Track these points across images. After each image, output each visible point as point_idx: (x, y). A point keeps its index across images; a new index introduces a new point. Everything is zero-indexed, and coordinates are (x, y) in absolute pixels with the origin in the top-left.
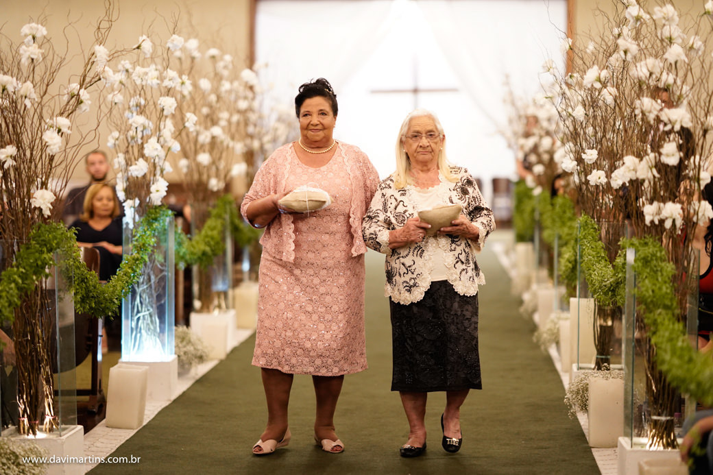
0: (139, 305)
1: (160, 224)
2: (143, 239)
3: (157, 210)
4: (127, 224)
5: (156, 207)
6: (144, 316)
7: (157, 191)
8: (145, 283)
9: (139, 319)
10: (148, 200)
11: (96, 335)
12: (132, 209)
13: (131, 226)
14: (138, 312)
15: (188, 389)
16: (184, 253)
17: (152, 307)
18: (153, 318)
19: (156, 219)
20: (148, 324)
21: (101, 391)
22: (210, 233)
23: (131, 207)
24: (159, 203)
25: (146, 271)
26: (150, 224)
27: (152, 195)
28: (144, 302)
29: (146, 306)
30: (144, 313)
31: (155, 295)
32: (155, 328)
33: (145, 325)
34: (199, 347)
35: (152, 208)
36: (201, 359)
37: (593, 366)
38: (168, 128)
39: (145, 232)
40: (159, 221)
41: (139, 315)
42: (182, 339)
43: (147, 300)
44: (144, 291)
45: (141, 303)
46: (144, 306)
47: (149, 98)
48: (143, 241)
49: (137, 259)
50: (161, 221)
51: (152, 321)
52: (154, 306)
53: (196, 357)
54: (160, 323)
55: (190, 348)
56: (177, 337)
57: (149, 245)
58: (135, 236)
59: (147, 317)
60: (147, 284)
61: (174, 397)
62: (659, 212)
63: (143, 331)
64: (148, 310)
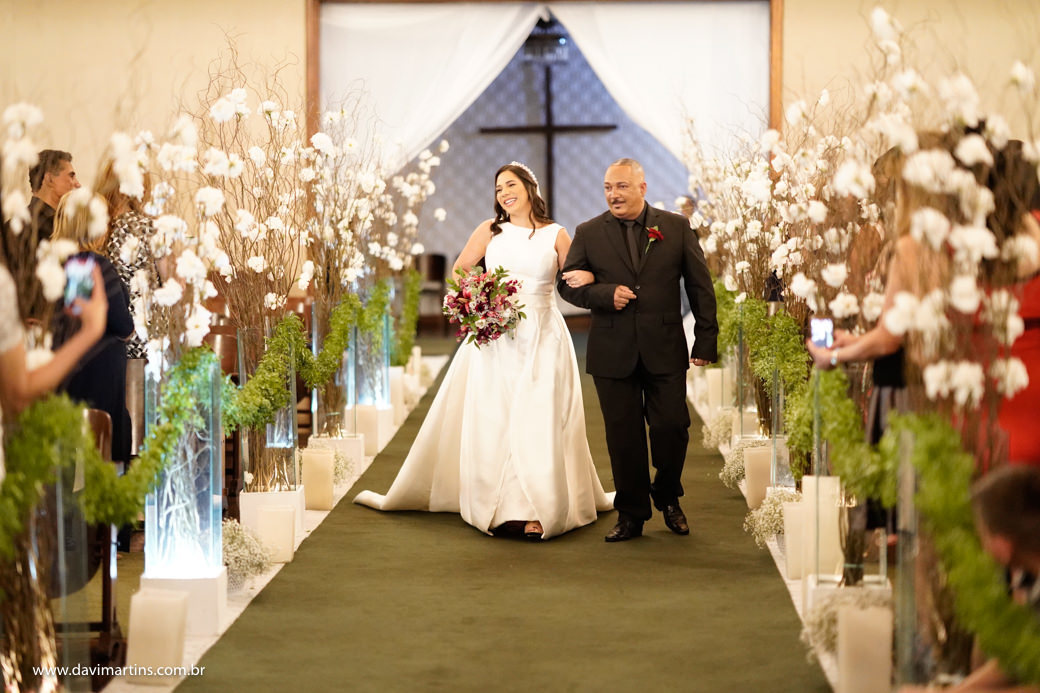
0: (171, 494)
1: (200, 374)
2: (176, 399)
3: (196, 354)
4: (151, 374)
5: (195, 350)
6: (177, 511)
7: (197, 327)
8: (178, 463)
9: (169, 515)
10: (181, 339)
11: (108, 543)
12: (159, 353)
13: (157, 378)
14: (168, 504)
15: (242, 615)
16: (234, 412)
17: (189, 497)
18: (191, 513)
19: (194, 368)
20: (183, 522)
21: (116, 624)
22: (268, 376)
23: (157, 350)
24: (199, 344)
25: (180, 445)
26: (186, 377)
27: (188, 333)
28: (177, 491)
29: (181, 496)
30: (178, 506)
31: (193, 480)
32: (194, 528)
33: (179, 523)
34: (257, 551)
35: (189, 352)
36: (259, 567)
37: (839, 578)
38: (211, 233)
39: (179, 388)
40: (198, 371)
41: (170, 509)
42: (232, 538)
43: (182, 487)
44: (177, 473)
45: (173, 491)
46: (177, 495)
47: (182, 188)
48: (177, 404)
49: (169, 432)
50: (202, 371)
51: (189, 518)
52: (192, 496)
53: (252, 566)
54: (201, 518)
55: (244, 552)
56: (225, 536)
57: (185, 408)
58: (163, 395)
59: (183, 511)
60: (181, 464)
61: (222, 628)
62: (948, 377)
63: (176, 532)
64: (184, 502)
